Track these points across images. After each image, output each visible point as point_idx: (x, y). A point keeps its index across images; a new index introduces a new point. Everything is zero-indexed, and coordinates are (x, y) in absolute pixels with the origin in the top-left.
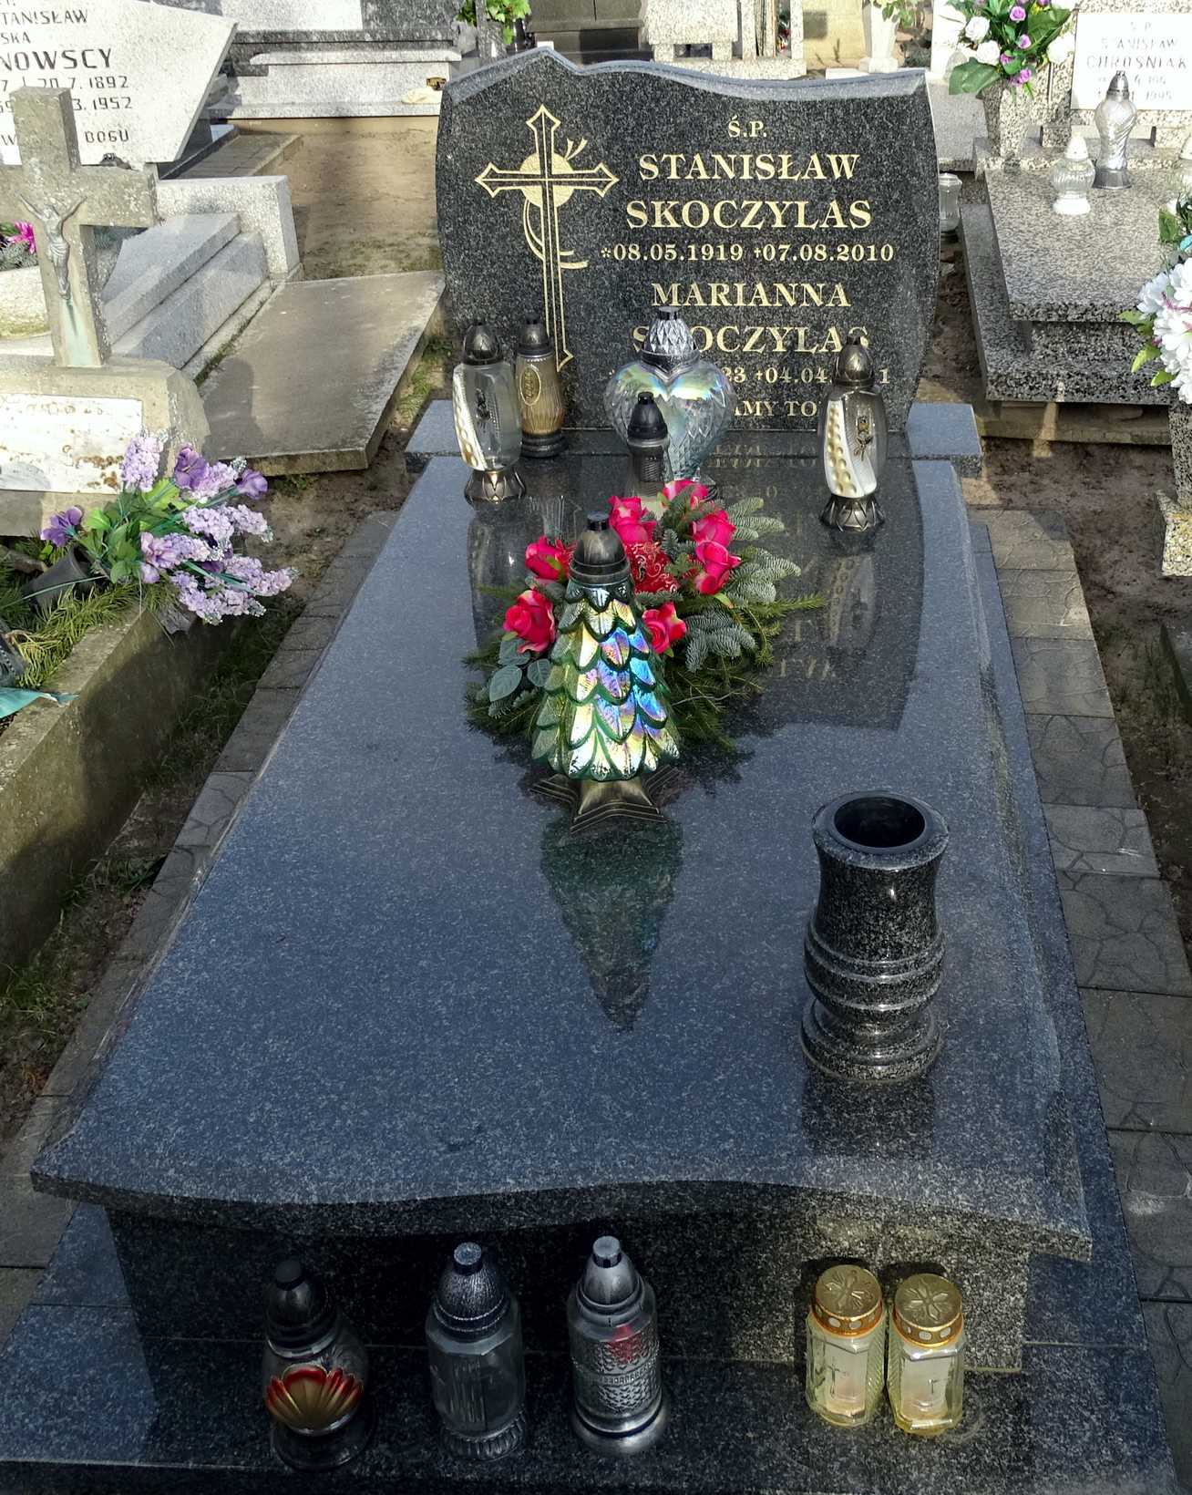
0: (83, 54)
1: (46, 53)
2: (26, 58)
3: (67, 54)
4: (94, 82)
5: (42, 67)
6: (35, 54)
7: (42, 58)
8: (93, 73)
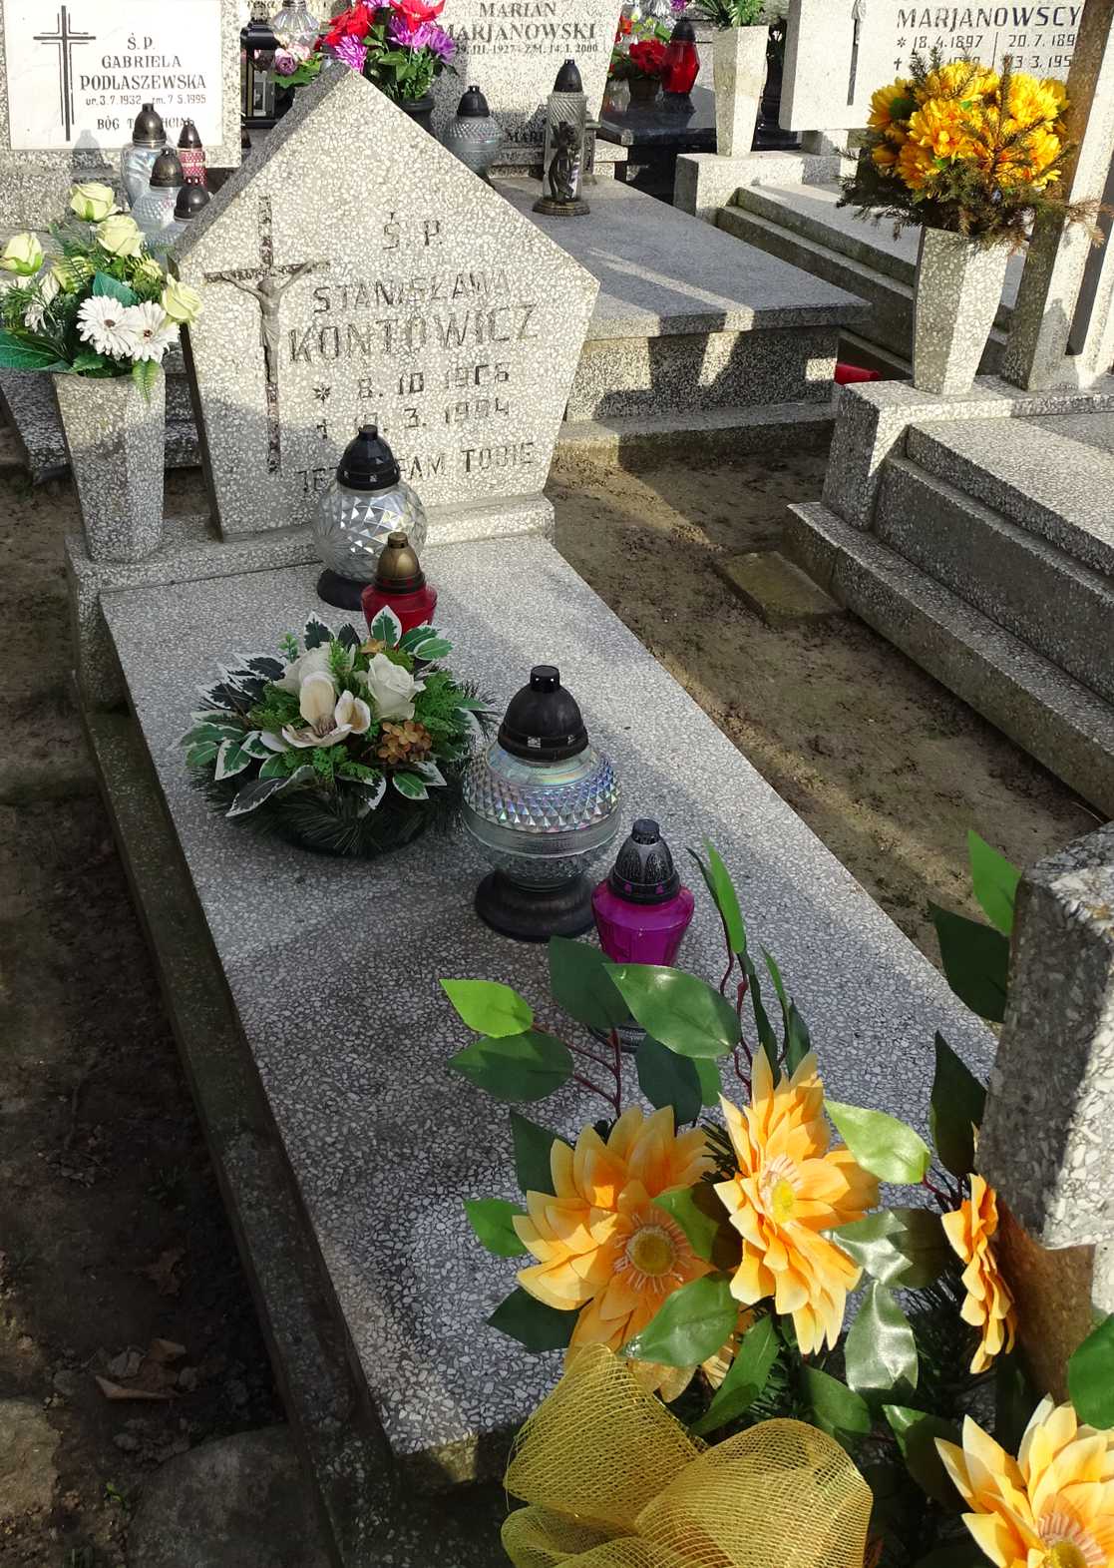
0: (1056, 11)
1: (1024, 10)
2: (1006, 13)
3: (1043, 11)
4: (1057, 39)
5: (1016, 23)
6: (1015, 10)
7: (1020, 14)
8: (1059, 30)
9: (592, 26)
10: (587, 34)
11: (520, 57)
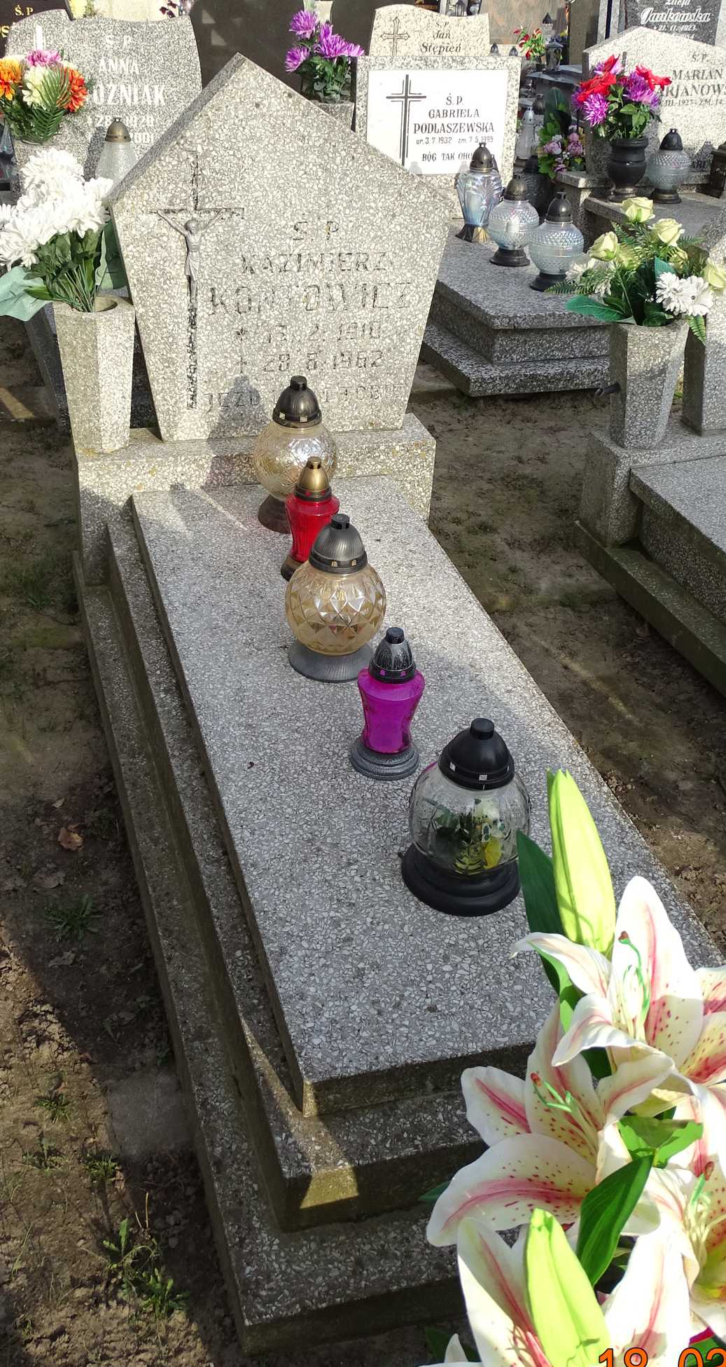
11: (696, 108)
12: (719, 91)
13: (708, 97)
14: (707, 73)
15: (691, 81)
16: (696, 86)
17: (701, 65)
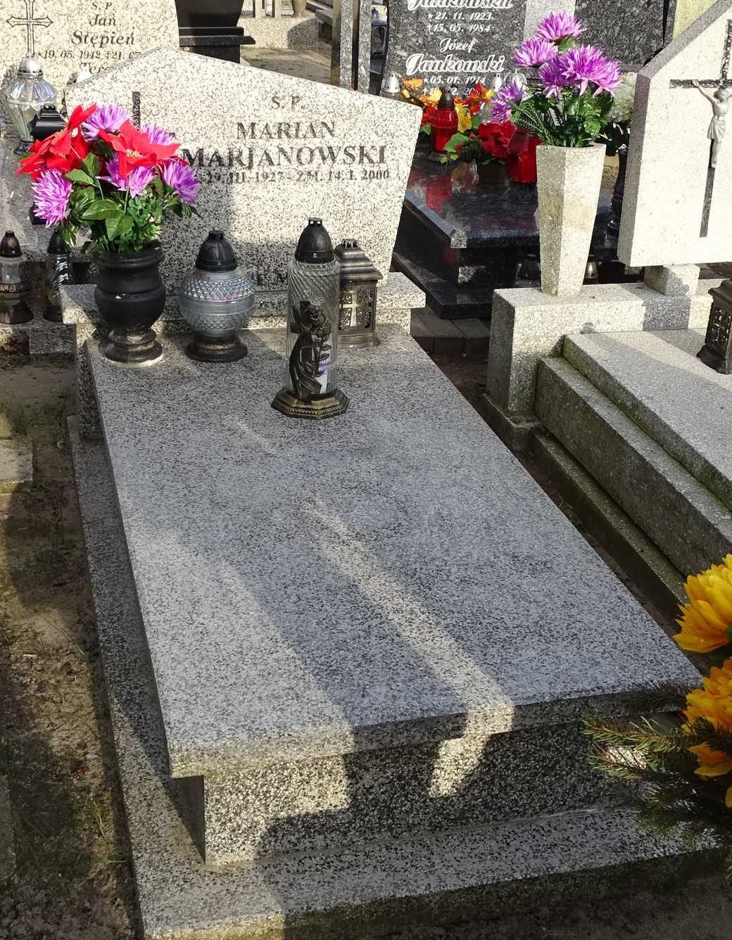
9: (382, 150)
10: (376, 158)
11: (291, 186)
12: (333, 159)
13: (313, 167)
14: (304, 129)
15: (276, 142)
16: (287, 149)
17: (291, 114)
